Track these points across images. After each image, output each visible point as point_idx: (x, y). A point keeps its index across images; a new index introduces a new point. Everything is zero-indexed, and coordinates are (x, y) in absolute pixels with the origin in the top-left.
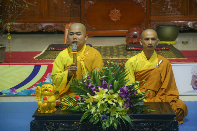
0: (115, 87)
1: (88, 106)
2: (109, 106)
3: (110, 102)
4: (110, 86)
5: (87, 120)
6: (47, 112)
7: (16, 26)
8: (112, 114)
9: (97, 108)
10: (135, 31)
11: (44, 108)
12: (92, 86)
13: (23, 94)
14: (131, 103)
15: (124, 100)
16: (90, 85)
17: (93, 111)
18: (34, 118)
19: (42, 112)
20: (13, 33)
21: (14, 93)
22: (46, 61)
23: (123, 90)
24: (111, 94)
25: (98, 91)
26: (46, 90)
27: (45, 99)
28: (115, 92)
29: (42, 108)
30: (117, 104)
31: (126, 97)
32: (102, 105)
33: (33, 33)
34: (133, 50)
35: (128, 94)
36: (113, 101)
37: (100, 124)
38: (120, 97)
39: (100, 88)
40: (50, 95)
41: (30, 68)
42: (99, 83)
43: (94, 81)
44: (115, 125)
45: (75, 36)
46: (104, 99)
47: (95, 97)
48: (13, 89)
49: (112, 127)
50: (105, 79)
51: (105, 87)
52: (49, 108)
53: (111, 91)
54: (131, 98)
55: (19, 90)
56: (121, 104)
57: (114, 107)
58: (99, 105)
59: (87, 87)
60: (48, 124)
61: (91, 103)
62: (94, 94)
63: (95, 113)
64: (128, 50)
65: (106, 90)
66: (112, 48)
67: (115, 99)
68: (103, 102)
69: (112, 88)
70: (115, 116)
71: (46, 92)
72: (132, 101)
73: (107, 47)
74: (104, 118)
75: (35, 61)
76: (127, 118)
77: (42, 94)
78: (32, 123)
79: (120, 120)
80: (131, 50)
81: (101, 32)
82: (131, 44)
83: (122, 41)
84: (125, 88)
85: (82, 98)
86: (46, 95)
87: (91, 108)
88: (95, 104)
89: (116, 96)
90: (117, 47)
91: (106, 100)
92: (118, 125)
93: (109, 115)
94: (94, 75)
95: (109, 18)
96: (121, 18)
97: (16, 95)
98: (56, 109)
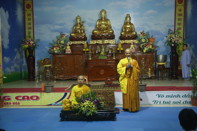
0: (92, 100)
1: (82, 107)
2: (89, 107)
3: (90, 106)
4: (90, 99)
5: (81, 112)
6: (66, 110)
7: (61, 77)
8: (90, 110)
9: (85, 108)
10: (109, 79)
11: (65, 108)
12: (83, 100)
13: (60, 104)
14: (98, 106)
15: (95, 105)
16: (82, 99)
17: (83, 109)
18: (61, 112)
19: (64, 110)
20: (57, 80)
21: (57, 104)
22: (69, 91)
23: (95, 101)
24: (90, 103)
25: (85, 101)
26: (66, 101)
27: (65, 105)
28: (92, 102)
29: (64, 108)
30: (92, 106)
31: (96, 104)
32: (87, 107)
33: (67, 80)
34: (107, 87)
35: (96, 102)
36: (91, 105)
37: (86, 114)
38: (94, 104)
39: (86, 101)
40: (67, 103)
41: (63, 94)
42: (86, 98)
43: (84, 98)
44: (91, 114)
45: (81, 80)
46: (87, 105)
47: (84, 104)
48: (56, 103)
49: (90, 115)
50: (88, 97)
51: (88, 100)
52: (67, 108)
53: (90, 101)
54: (98, 104)
55: (58, 103)
56: (94, 106)
57: (91, 108)
58: (85, 107)
59: (81, 100)
60: (66, 114)
61: (82, 106)
62: (84, 103)
63: (84, 110)
64: (105, 87)
65: (88, 101)
66: (98, 86)
67: (92, 104)
68: (87, 106)
69: (91, 100)
70: (91, 111)
71: (66, 102)
72: (98, 105)
73: (97, 85)
74: (87, 112)
75: (65, 91)
76: (96, 112)
77: (64, 103)
78: (60, 114)
79: (93, 113)
80: (106, 87)
81: (96, 79)
82: (107, 84)
83: (103, 83)
84: (95, 100)
85: (79, 104)
86: (66, 103)
87: (82, 108)
88: (84, 106)
89: (92, 103)
90: (101, 86)
91: (88, 105)
92: (93, 115)
93: (89, 111)
94: (84, 95)
95: (100, 73)
96: (105, 73)
97: (57, 105)
98: (70, 109)
